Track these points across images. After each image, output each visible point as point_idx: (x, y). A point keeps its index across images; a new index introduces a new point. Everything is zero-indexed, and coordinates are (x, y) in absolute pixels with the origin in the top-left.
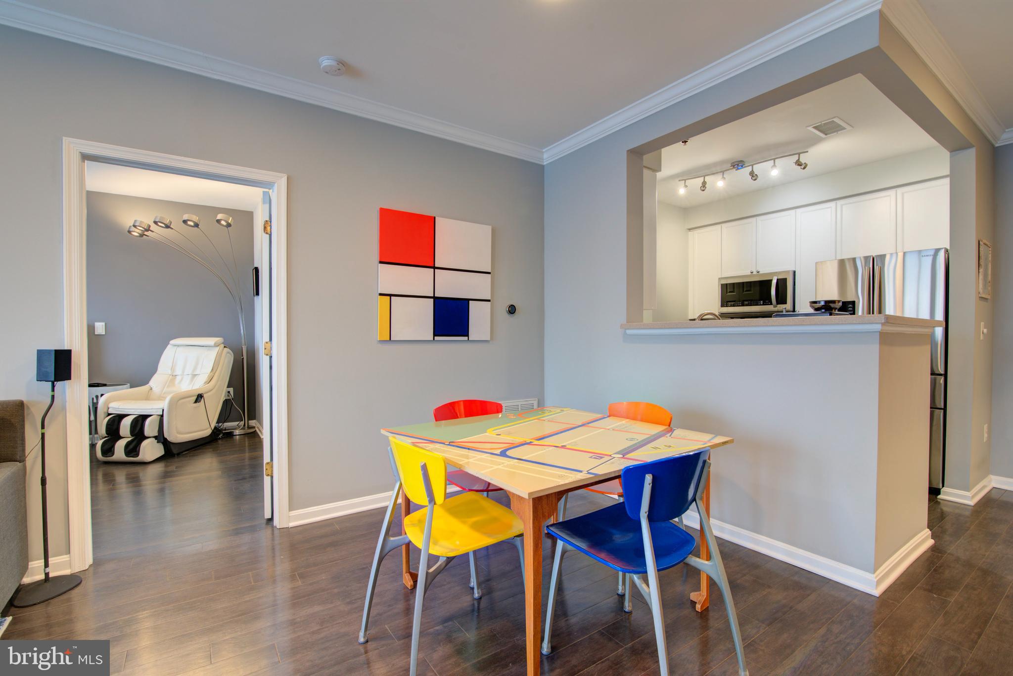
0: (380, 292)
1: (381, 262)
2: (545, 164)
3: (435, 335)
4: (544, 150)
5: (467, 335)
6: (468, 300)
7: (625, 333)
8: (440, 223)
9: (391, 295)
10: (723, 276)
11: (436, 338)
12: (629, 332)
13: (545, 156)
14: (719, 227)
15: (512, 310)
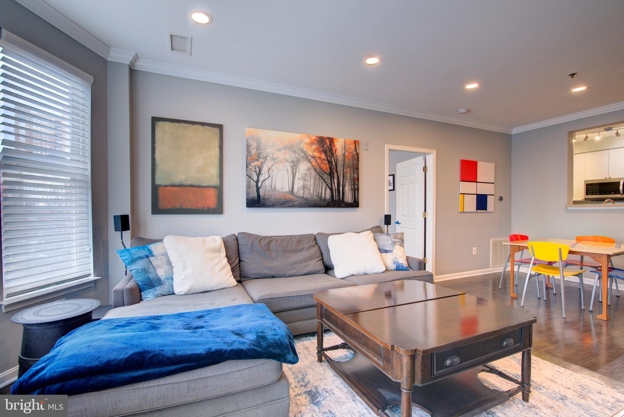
0: (460, 193)
1: (461, 181)
2: (512, 134)
3: (477, 210)
4: (514, 128)
5: (486, 210)
6: (487, 195)
7: (567, 209)
8: (479, 163)
9: (464, 194)
10: (586, 180)
11: (477, 211)
12: (568, 208)
13: (514, 131)
14: (583, 155)
15: (501, 199)
